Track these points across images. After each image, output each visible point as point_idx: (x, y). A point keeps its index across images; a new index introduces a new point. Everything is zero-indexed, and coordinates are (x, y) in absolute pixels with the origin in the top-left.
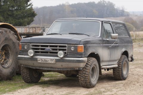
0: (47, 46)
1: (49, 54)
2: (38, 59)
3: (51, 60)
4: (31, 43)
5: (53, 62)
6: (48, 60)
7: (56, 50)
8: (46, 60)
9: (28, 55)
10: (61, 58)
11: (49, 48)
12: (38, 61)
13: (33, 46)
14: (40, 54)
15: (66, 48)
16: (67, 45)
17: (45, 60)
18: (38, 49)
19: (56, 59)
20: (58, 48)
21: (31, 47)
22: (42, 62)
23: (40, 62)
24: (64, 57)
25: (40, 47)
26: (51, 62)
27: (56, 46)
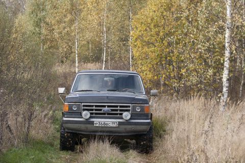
0: (104, 106)
1: (106, 116)
2: (95, 122)
3: (113, 123)
4: (81, 103)
5: (115, 125)
6: (108, 123)
7: (117, 110)
8: (106, 122)
9: (82, 118)
10: (126, 120)
11: (106, 108)
12: (95, 125)
13: (84, 106)
14: (94, 115)
15: (130, 108)
16: (130, 105)
17: (104, 124)
18: (92, 110)
19: (119, 122)
20: (119, 108)
21: (82, 108)
22: (100, 126)
23: (97, 125)
24: (130, 119)
25: (94, 108)
26: (112, 126)
27: (117, 106)
